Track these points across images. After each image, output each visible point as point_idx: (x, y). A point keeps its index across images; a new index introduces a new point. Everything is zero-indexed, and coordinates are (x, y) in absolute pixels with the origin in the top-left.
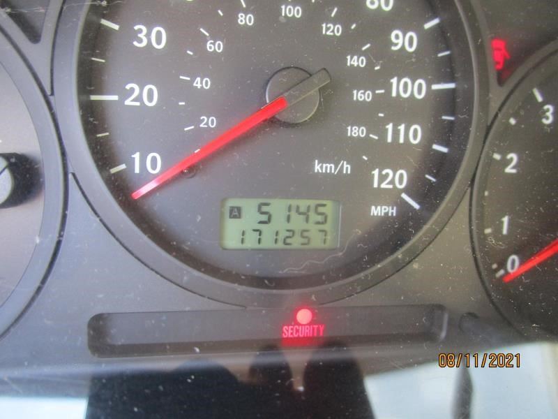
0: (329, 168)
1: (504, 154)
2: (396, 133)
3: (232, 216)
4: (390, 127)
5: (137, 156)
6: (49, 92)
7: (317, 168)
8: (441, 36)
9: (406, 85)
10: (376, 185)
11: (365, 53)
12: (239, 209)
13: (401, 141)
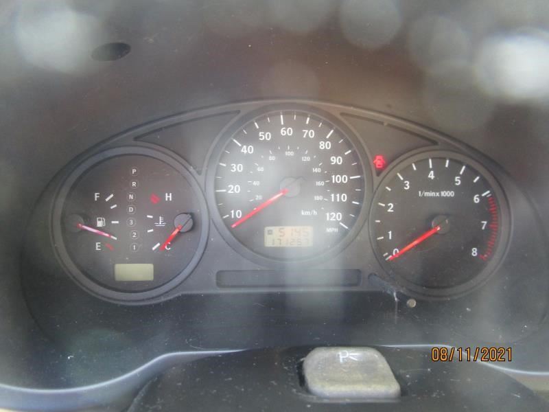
0: (308, 213)
1: (386, 203)
2: (335, 197)
3: (269, 234)
4: (333, 195)
5: (233, 212)
6: (203, 189)
7: (303, 213)
8: (354, 156)
9: (338, 178)
10: (328, 219)
11: (320, 167)
12: (271, 231)
13: (338, 200)
